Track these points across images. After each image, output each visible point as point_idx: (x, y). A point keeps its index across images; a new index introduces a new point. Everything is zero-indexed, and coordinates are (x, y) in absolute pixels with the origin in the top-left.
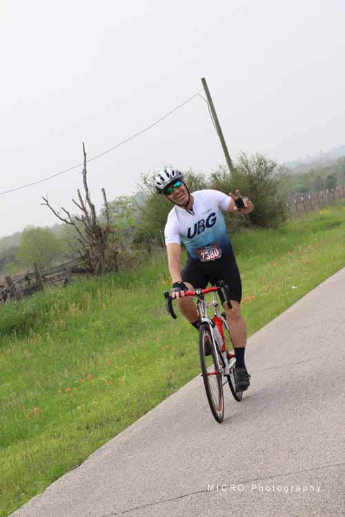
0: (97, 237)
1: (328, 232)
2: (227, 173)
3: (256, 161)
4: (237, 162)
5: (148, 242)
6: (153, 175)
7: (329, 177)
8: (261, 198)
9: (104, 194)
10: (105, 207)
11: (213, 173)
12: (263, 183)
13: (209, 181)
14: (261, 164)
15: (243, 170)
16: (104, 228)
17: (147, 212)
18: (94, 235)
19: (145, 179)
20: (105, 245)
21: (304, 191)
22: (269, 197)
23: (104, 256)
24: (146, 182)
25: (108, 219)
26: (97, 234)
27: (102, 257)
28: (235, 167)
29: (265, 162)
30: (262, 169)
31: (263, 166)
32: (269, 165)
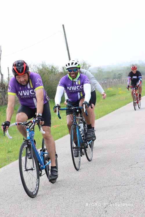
0: (2, 88)
1: (109, 98)
3: (82, 63)
6: (33, 64)
7: (119, 74)
9: (8, 70)
10: (8, 76)
11: (63, 66)
13: (61, 70)
16: (6, 85)
18: (1, 88)
19: (30, 66)
20: (6, 93)
21: (108, 78)
23: (5, 97)
25: (9, 81)
26: (3, 87)
27: (4, 98)
29: (86, 64)
30: (84, 67)
31: (85, 66)
32: (87, 66)
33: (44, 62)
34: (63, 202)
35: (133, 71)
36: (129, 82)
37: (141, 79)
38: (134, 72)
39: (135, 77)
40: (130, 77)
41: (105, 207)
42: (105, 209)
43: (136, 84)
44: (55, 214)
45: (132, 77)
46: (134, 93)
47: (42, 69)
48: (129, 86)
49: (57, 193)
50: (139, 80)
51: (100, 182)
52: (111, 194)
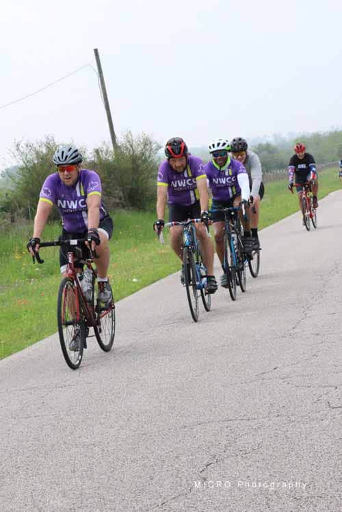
2: (109, 150)
3: (142, 140)
4: (122, 140)
5: (12, 213)
6: (25, 142)
8: (143, 180)
11: (96, 148)
12: (147, 164)
13: (91, 156)
14: (147, 145)
15: (127, 149)
17: (16, 180)
19: (18, 145)
22: (151, 179)
24: (18, 149)
28: (119, 144)
29: (150, 143)
30: (147, 150)
31: (147, 147)
32: (154, 146)
33: (50, 138)
34: (102, 461)
35: (298, 155)
36: (291, 178)
37: (314, 169)
38: (301, 156)
39: (303, 166)
40: (293, 167)
41: (201, 469)
42: (203, 475)
43: (305, 180)
44: (84, 487)
45: (296, 166)
46: (304, 196)
47: (47, 155)
48: (292, 185)
49: (87, 440)
50: (309, 172)
51: (189, 414)
52: (215, 440)
